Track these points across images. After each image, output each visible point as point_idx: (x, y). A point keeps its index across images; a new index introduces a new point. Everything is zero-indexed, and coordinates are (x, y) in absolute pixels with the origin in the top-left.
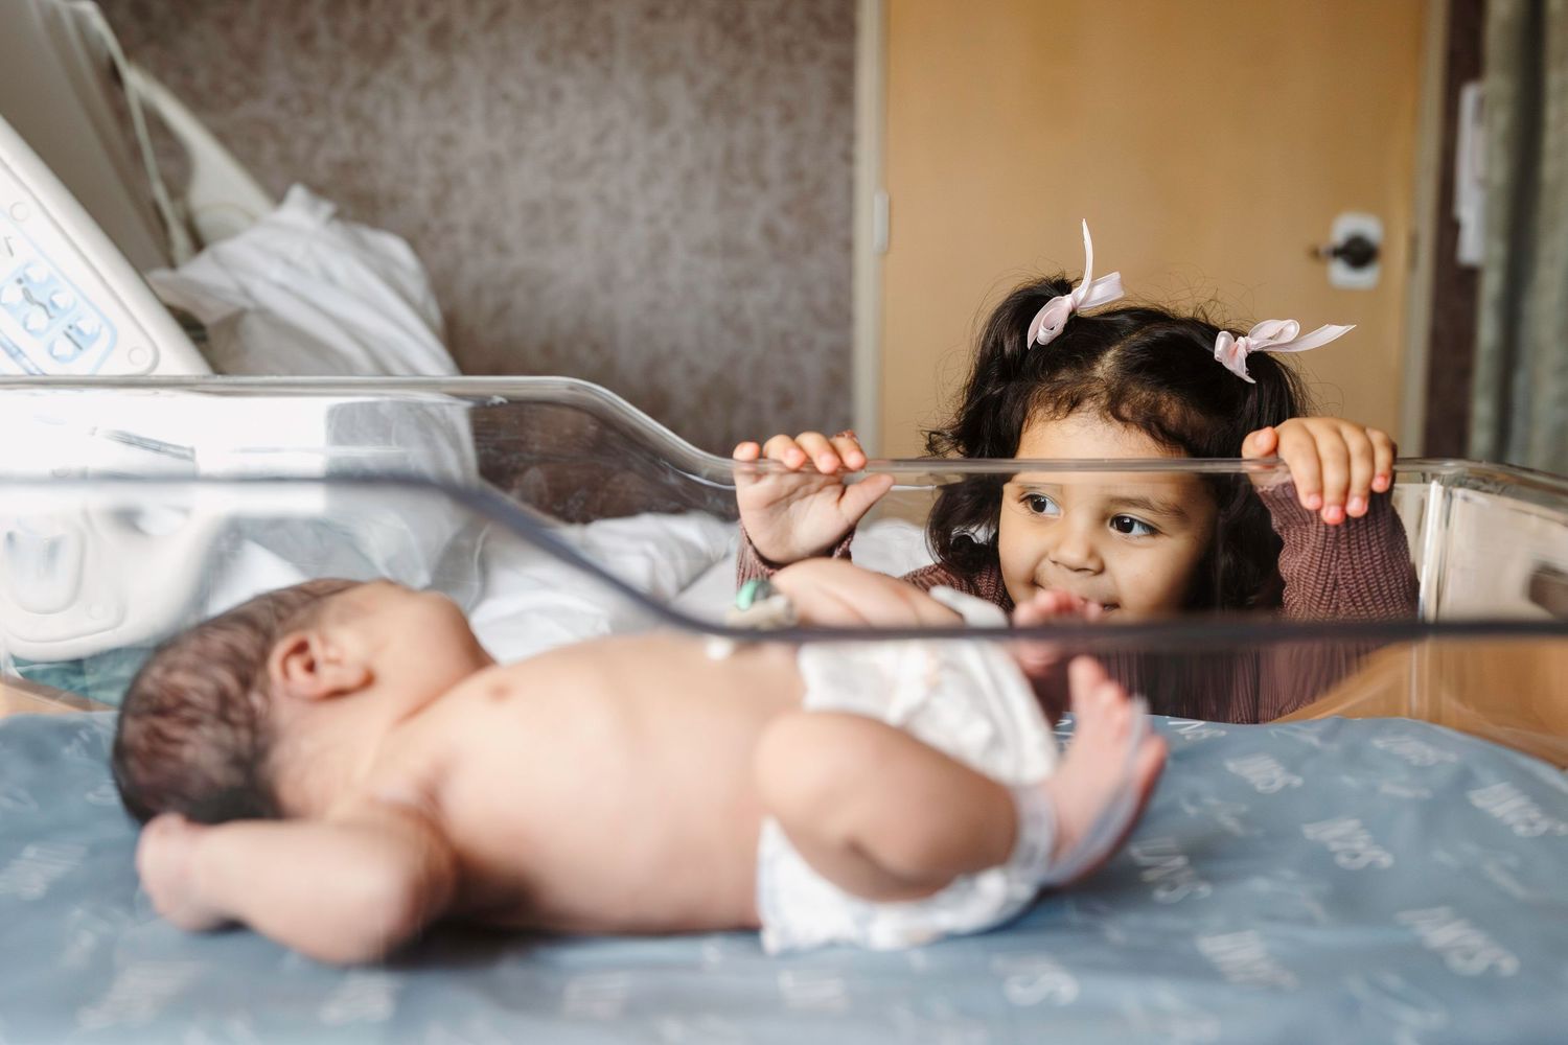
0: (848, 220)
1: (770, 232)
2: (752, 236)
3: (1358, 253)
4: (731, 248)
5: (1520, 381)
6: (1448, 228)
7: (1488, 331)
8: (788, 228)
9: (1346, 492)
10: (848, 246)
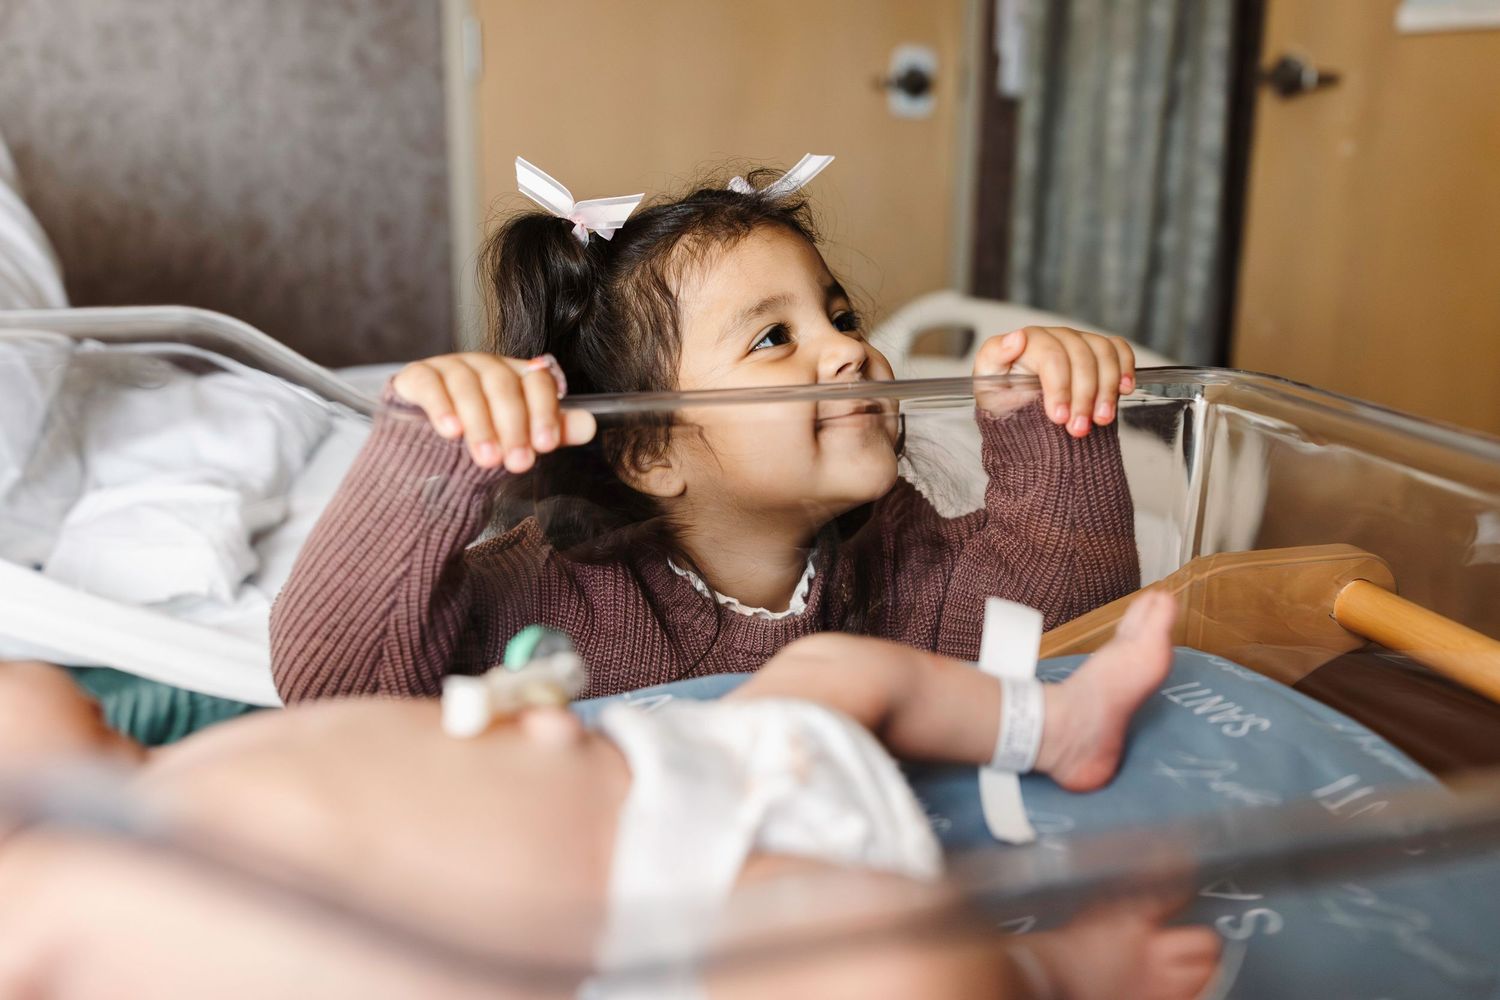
0: (439, 44)
1: (361, 59)
2: (342, 61)
3: (916, 84)
4: (321, 74)
5: (1055, 201)
6: (991, 61)
7: (1026, 156)
8: (379, 54)
9: (1093, 401)
10: (439, 74)
